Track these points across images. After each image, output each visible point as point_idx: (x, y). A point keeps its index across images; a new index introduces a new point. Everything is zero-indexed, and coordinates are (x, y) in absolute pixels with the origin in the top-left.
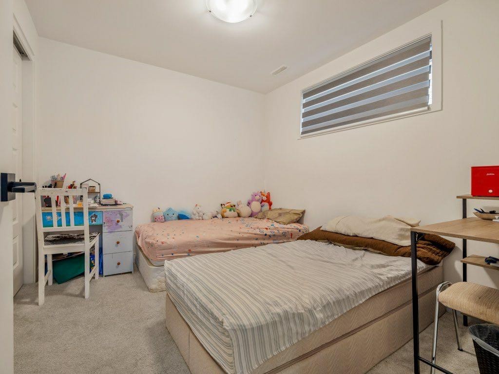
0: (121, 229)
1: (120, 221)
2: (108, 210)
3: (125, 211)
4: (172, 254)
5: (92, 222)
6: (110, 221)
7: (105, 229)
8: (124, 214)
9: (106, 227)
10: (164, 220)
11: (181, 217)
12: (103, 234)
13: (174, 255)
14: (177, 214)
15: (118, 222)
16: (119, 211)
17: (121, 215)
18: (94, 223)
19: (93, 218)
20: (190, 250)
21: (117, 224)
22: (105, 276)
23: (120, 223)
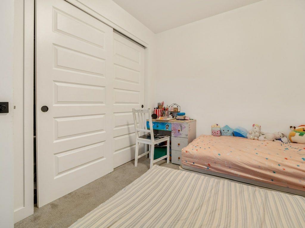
0: (180, 136)
1: (180, 130)
2: (174, 123)
3: (184, 124)
4: (194, 163)
5: (166, 129)
6: (175, 130)
7: (172, 134)
8: (183, 126)
9: (173, 133)
10: (220, 134)
11: (236, 134)
12: (172, 137)
13: (195, 164)
14: (232, 132)
15: (179, 131)
16: (180, 124)
17: (181, 127)
18: (167, 129)
19: (167, 127)
20: (209, 165)
21: (179, 132)
22: (173, 163)
23: (180, 132)
